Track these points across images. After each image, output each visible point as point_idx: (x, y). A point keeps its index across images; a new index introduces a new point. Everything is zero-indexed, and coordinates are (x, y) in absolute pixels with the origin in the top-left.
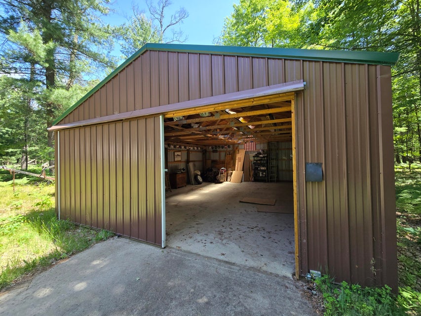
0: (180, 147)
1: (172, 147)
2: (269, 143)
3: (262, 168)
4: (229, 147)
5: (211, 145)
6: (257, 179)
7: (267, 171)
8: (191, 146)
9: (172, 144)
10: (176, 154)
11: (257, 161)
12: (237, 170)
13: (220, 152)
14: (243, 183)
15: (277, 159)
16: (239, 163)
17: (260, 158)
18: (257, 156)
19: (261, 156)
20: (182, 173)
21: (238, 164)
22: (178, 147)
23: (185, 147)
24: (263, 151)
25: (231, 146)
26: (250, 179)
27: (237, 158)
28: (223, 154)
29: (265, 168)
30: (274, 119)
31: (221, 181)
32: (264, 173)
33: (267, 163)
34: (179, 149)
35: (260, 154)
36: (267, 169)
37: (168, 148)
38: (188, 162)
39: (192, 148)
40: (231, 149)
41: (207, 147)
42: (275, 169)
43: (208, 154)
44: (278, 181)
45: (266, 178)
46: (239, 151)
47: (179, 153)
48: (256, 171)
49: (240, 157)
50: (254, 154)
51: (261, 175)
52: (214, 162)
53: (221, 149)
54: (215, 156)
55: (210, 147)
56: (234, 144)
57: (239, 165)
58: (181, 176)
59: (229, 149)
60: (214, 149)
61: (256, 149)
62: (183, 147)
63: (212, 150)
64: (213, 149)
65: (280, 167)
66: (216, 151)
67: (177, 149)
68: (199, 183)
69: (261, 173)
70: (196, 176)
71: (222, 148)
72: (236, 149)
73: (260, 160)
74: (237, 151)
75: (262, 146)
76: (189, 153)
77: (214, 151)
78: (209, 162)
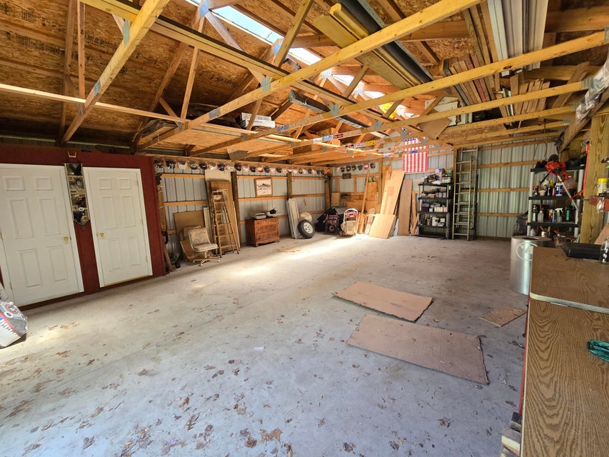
0: (266, 169)
1: (246, 170)
2: (459, 154)
3: (439, 209)
4: (372, 166)
5: (341, 165)
6: (425, 232)
7: (448, 216)
8: (295, 168)
9: (246, 165)
10: (259, 182)
11: (427, 193)
12: (384, 213)
13: (356, 176)
14: (395, 238)
15: (476, 190)
16: (390, 198)
17: (435, 188)
18: (427, 182)
19: (438, 182)
20: (268, 217)
21: (387, 199)
22: (260, 169)
23: (279, 170)
24: (444, 171)
25: (377, 164)
26: (412, 232)
27: (386, 188)
28: (361, 181)
29: (446, 209)
30: (379, 29)
31: (348, 233)
32: (443, 220)
33: (451, 197)
34: (264, 173)
35: (436, 178)
36: (450, 210)
37: (238, 173)
38: (288, 196)
39: (295, 172)
40: (376, 170)
41: (334, 169)
42: (468, 212)
43: (334, 181)
44: (475, 237)
45: (447, 231)
46: (391, 173)
47: (268, 182)
48: (427, 215)
49: (392, 184)
50: (422, 180)
51: (434, 224)
52: (345, 196)
53: (357, 172)
54: (346, 186)
55: (339, 169)
56: (382, 160)
57: (388, 201)
58: (265, 223)
59: (372, 171)
60: (346, 172)
61: (427, 169)
62: (273, 171)
63: (341, 174)
64: (343, 171)
65: (483, 207)
66: (349, 176)
67: (259, 174)
68: (305, 236)
69: (434, 219)
70: (301, 223)
71: (360, 168)
72: (387, 169)
73: (434, 192)
74: (387, 175)
75: (442, 159)
76: (291, 181)
77: (345, 176)
78: (336, 197)
